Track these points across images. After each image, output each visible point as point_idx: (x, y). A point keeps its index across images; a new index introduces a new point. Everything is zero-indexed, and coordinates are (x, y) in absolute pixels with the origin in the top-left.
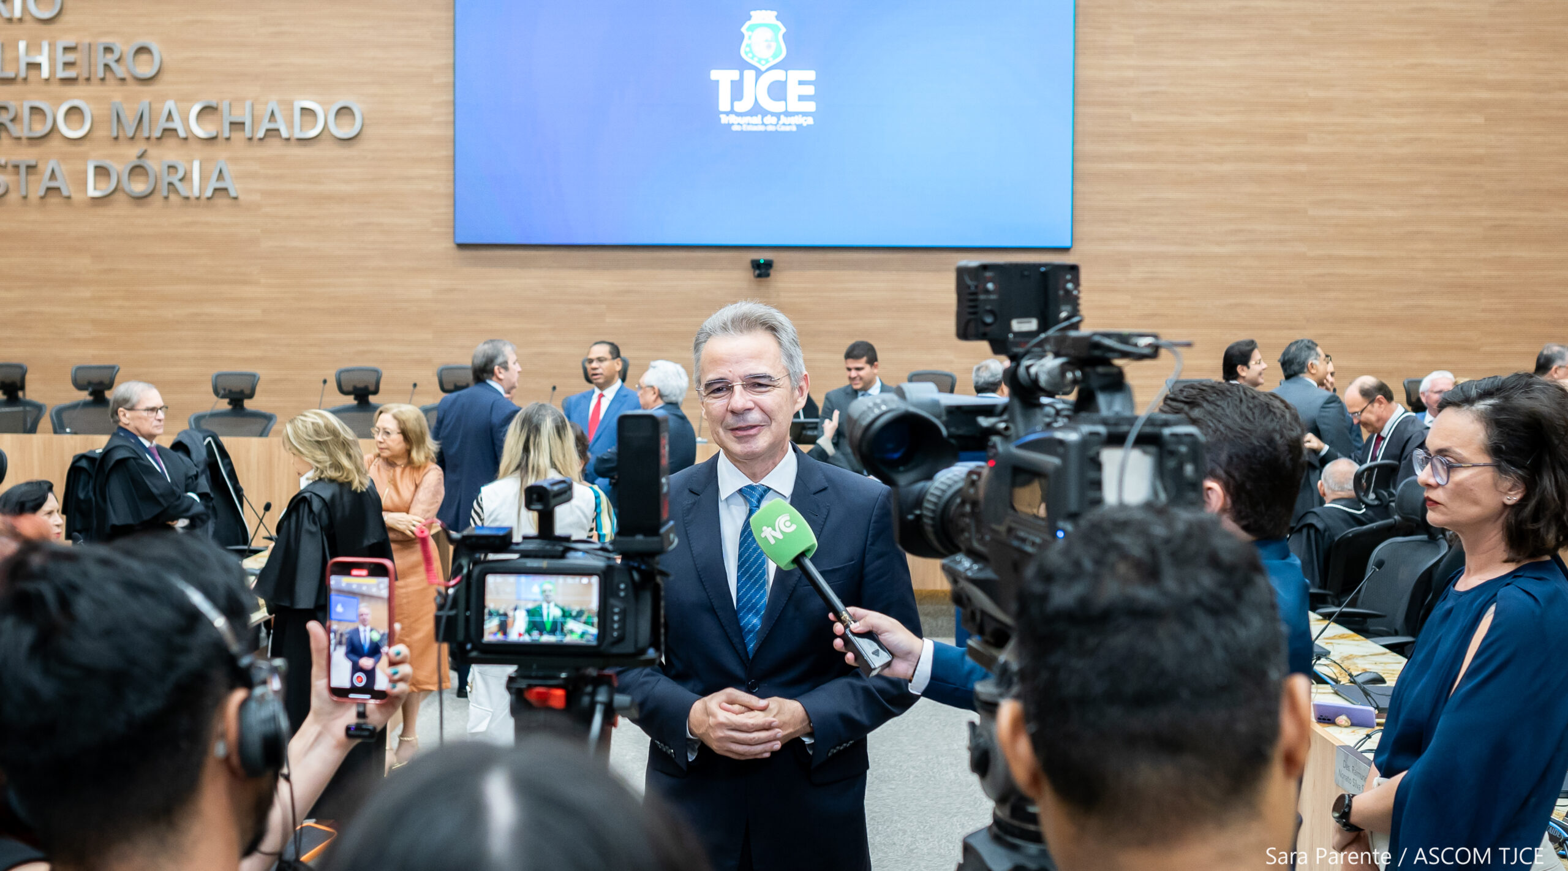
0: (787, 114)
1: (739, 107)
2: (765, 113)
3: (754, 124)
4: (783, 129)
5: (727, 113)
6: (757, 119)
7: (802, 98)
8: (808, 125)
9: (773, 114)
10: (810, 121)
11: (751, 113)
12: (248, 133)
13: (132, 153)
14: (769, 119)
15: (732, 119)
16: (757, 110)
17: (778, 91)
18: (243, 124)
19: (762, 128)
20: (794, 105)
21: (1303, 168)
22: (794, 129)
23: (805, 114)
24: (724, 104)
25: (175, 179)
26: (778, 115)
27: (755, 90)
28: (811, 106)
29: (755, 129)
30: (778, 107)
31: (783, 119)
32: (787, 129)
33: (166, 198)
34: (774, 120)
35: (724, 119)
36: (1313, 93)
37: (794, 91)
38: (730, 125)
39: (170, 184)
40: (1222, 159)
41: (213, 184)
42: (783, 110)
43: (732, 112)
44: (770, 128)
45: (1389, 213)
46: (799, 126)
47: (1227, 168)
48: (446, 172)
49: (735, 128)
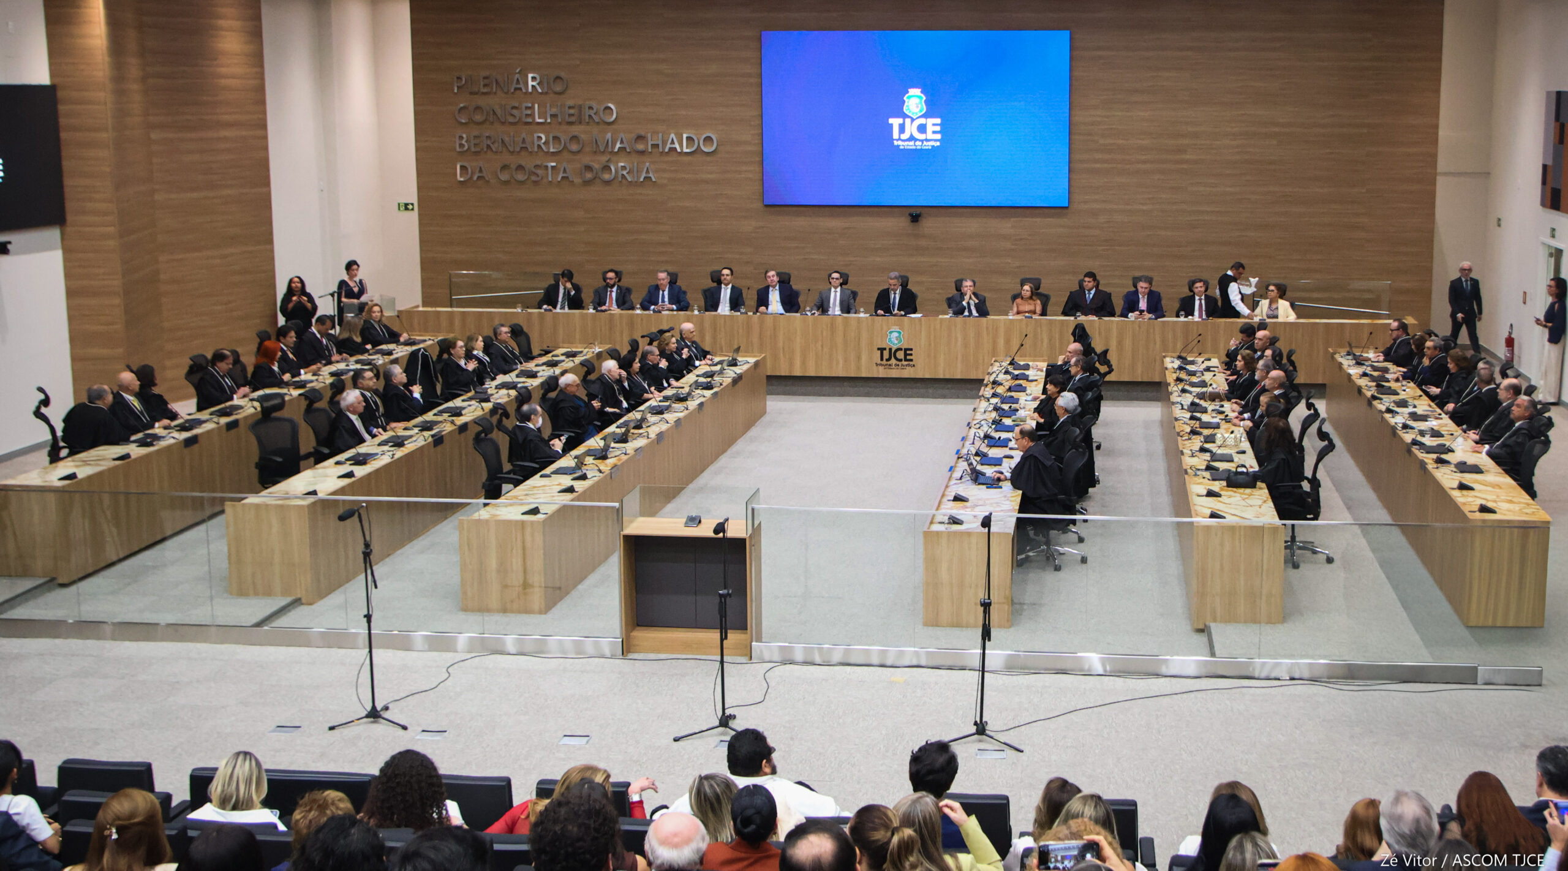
0: (927, 140)
1: (903, 137)
2: (916, 140)
3: (910, 145)
4: (925, 148)
5: (897, 140)
6: (912, 143)
7: (934, 132)
8: (938, 146)
9: (920, 140)
10: (938, 144)
11: (909, 140)
12: (661, 150)
13: (604, 158)
14: (918, 143)
15: (900, 143)
16: (912, 138)
17: (922, 129)
18: (658, 145)
19: (914, 147)
20: (930, 136)
21: (1185, 166)
22: (930, 148)
23: (936, 140)
24: (896, 135)
25: (625, 173)
26: (922, 141)
27: (911, 129)
28: (938, 137)
29: (911, 148)
30: (922, 137)
31: (925, 143)
32: (927, 148)
33: (621, 182)
34: (920, 143)
35: (896, 143)
36: (1190, 129)
37: (930, 129)
38: (898, 146)
39: (623, 175)
40: (1145, 162)
41: (644, 175)
42: (924, 138)
43: (899, 139)
44: (919, 148)
45: (1228, 189)
46: (933, 146)
47: (1148, 166)
48: (757, 169)
49: (902, 147)
